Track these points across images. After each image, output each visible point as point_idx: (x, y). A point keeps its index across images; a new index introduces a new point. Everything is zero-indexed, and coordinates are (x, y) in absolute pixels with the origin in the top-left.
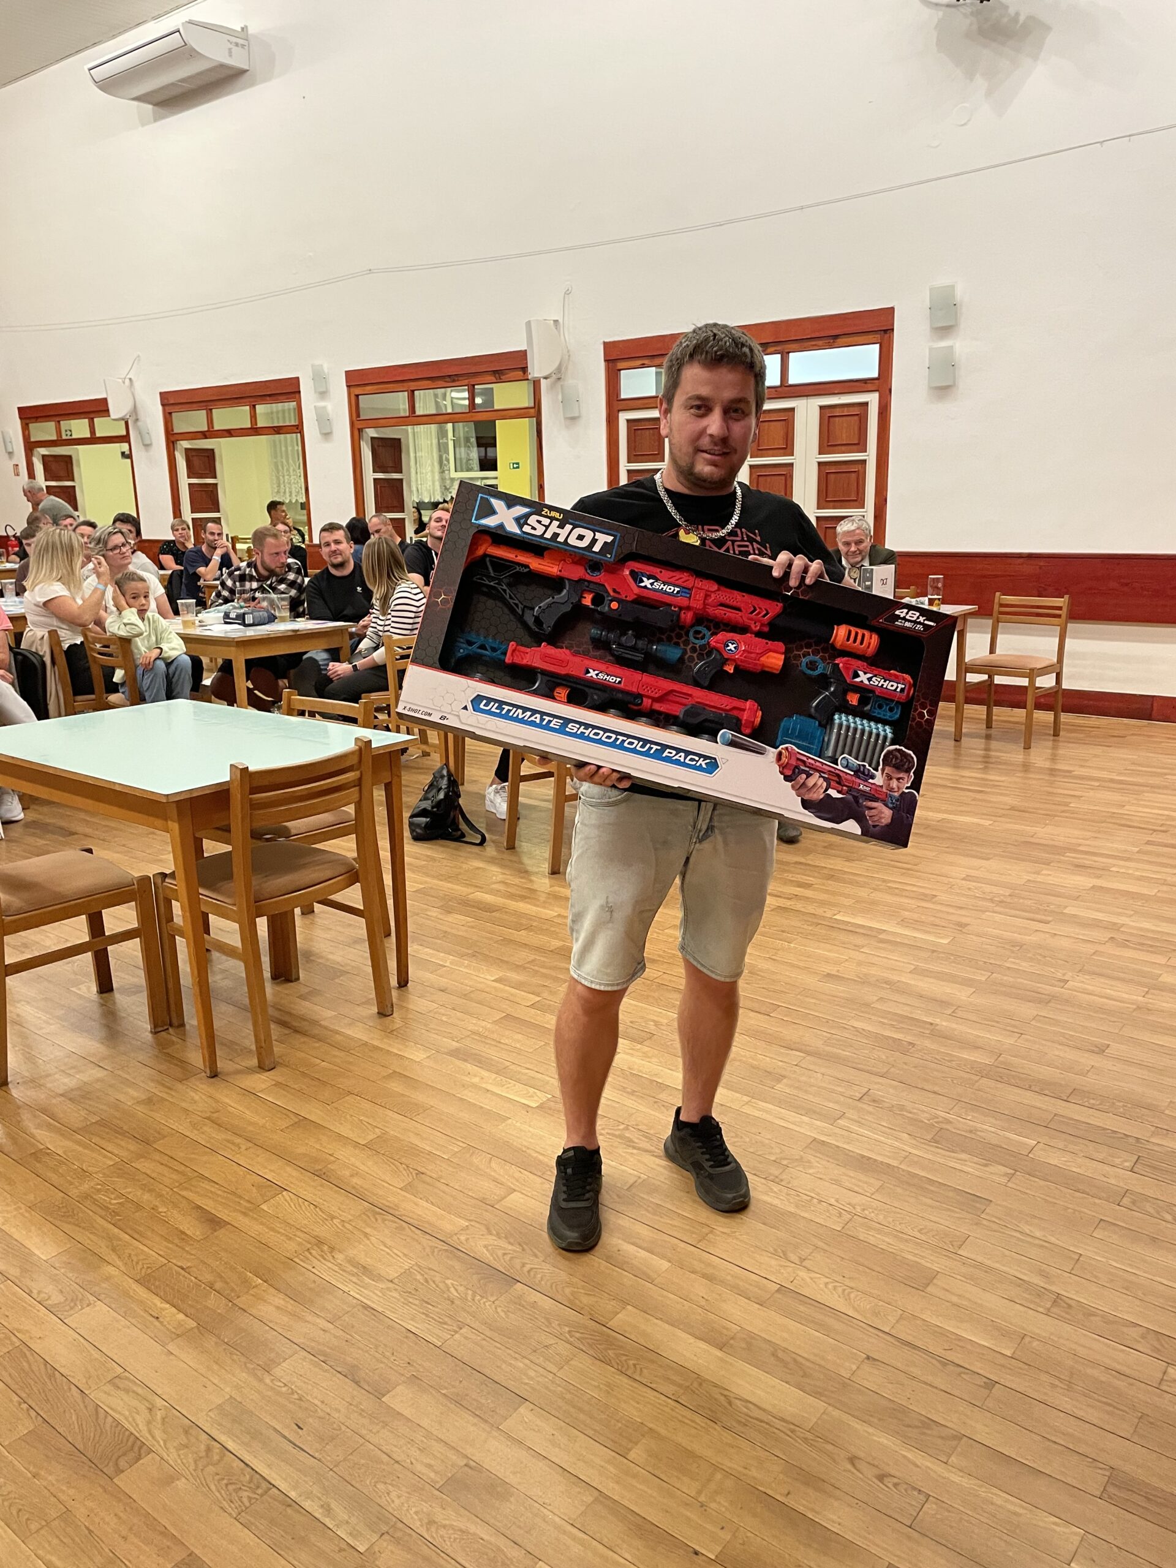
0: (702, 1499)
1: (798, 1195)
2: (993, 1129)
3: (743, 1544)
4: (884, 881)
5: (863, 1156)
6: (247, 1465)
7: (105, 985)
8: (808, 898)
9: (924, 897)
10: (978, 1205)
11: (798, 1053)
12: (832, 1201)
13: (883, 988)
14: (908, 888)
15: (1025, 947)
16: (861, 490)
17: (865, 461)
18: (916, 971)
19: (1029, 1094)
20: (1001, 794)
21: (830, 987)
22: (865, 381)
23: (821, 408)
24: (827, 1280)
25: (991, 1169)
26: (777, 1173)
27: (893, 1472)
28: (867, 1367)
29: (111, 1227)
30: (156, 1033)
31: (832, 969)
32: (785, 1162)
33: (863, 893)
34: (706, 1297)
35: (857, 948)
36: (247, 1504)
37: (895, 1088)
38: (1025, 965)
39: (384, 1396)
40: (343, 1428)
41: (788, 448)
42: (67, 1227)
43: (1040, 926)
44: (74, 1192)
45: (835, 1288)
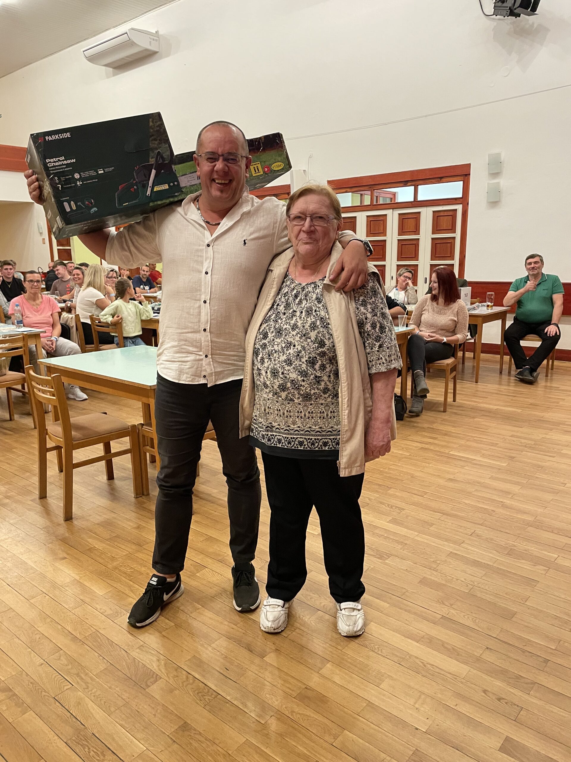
0: (417, 706)
1: (446, 577)
2: (537, 550)
3: (438, 725)
4: (472, 437)
5: (476, 560)
6: (206, 685)
7: (110, 476)
8: (436, 444)
9: (493, 444)
10: (533, 583)
11: (439, 514)
12: (463, 579)
13: (477, 485)
14: (485, 440)
15: (544, 468)
16: (453, 252)
17: (455, 237)
18: (491, 478)
19: (552, 534)
20: (526, 398)
21: (451, 484)
22: (456, 199)
23: (434, 212)
24: (464, 614)
25: (537, 567)
26: (435, 566)
27: (504, 697)
28: (487, 652)
29: (128, 581)
30: (137, 498)
31: (451, 477)
32: (438, 562)
33: (462, 442)
34: (408, 620)
35: (462, 467)
36: (208, 702)
37: (487, 530)
38: (545, 476)
39: (264, 657)
40: (247, 670)
41: (417, 231)
42: (109, 581)
43: (551, 459)
44: (110, 566)
45: (468, 618)
